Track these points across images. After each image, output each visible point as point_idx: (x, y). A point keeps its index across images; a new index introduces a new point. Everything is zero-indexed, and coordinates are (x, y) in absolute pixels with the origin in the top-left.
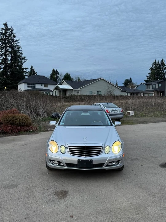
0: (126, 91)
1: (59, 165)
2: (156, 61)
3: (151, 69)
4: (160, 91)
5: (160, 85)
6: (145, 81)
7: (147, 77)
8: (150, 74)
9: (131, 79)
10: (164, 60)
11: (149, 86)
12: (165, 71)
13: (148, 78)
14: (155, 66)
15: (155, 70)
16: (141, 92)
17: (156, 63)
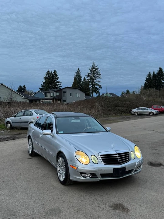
0: (28, 98)
1: (92, 177)
2: (49, 71)
3: (45, 78)
4: (58, 99)
5: (58, 94)
6: (40, 89)
7: (42, 85)
8: (44, 83)
9: (24, 86)
10: (56, 71)
11: (47, 94)
12: (57, 81)
13: (42, 87)
14: (49, 75)
15: (49, 79)
16: (40, 100)
17: (49, 73)
